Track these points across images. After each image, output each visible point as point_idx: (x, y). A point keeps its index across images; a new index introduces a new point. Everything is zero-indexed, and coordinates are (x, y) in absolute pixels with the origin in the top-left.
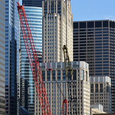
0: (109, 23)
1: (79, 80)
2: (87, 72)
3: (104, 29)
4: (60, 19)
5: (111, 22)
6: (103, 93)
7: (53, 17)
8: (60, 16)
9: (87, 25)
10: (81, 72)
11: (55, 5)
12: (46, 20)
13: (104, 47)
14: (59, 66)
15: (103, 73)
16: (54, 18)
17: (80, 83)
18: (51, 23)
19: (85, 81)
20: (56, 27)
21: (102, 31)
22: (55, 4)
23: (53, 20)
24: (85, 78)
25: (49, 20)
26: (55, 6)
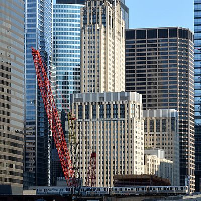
0: (178, 31)
1: (128, 118)
2: (139, 106)
3: (170, 40)
4: (105, 32)
5: (180, 30)
6: (166, 133)
7: (94, 30)
8: (105, 27)
9: (147, 35)
10: (131, 106)
11: (98, 13)
12: (85, 34)
13: (171, 66)
14: (101, 99)
15: (169, 102)
16: (96, 31)
17: (129, 121)
18: (92, 38)
19: (136, 119)
20: (98, 43)
21: (169, 43)
22: (98, 11)
23: (94, 33)
24: (137, 114)
25: (89, 33)
26: (98, 15)
